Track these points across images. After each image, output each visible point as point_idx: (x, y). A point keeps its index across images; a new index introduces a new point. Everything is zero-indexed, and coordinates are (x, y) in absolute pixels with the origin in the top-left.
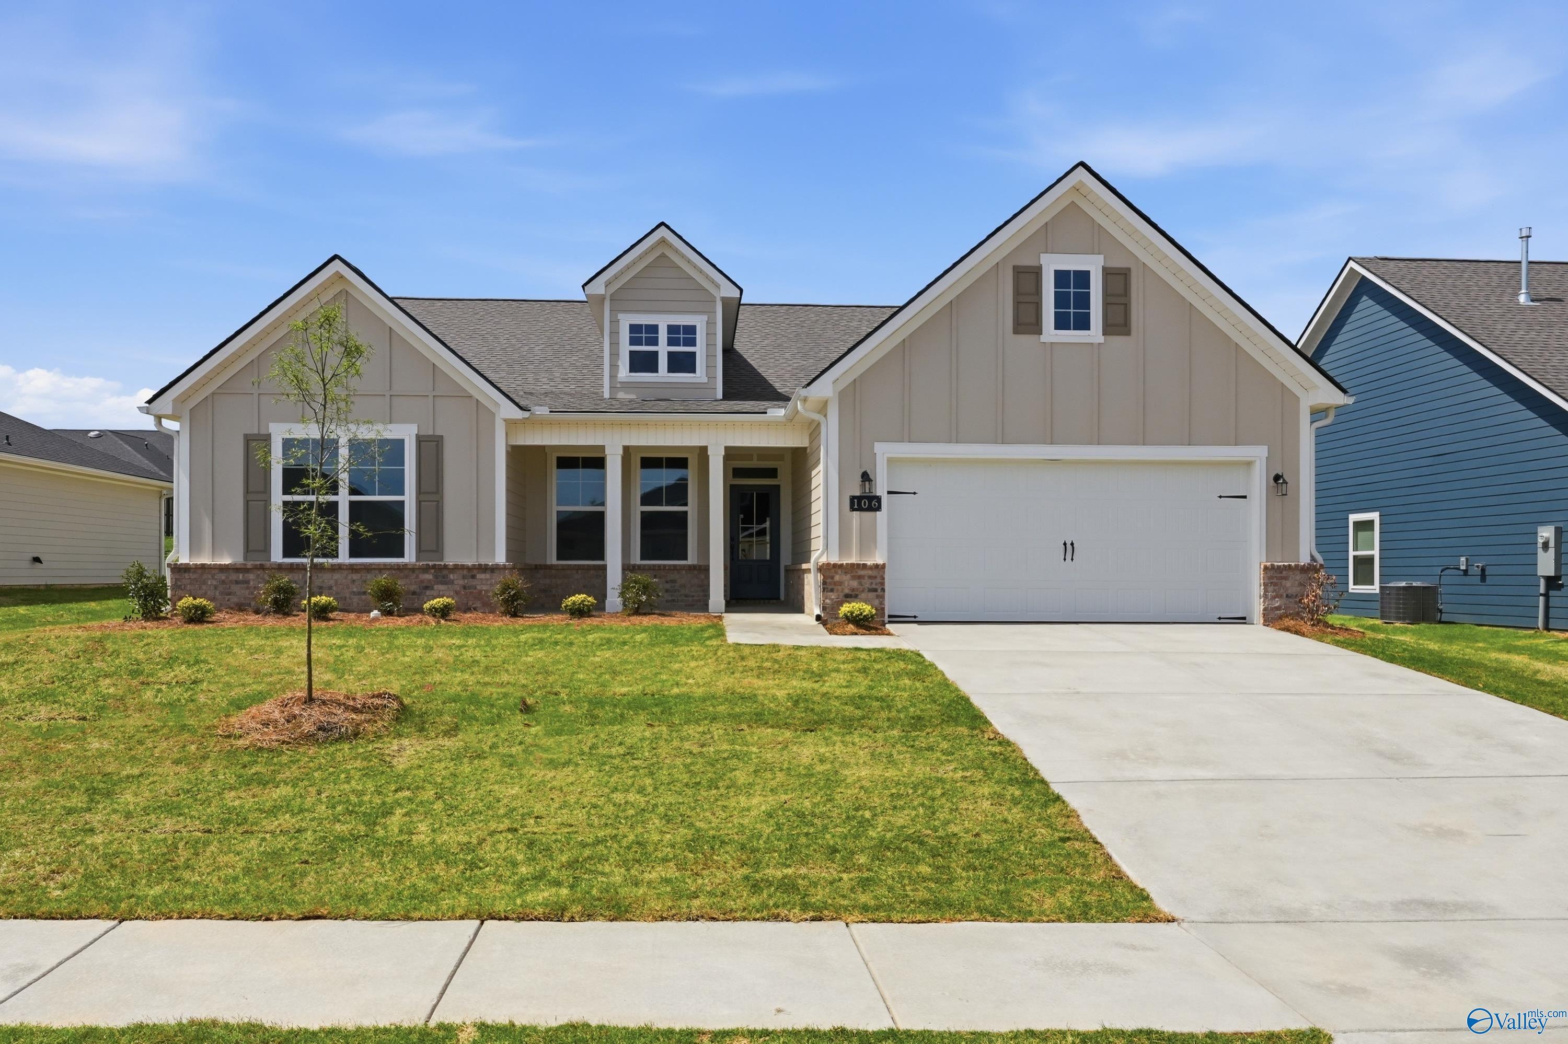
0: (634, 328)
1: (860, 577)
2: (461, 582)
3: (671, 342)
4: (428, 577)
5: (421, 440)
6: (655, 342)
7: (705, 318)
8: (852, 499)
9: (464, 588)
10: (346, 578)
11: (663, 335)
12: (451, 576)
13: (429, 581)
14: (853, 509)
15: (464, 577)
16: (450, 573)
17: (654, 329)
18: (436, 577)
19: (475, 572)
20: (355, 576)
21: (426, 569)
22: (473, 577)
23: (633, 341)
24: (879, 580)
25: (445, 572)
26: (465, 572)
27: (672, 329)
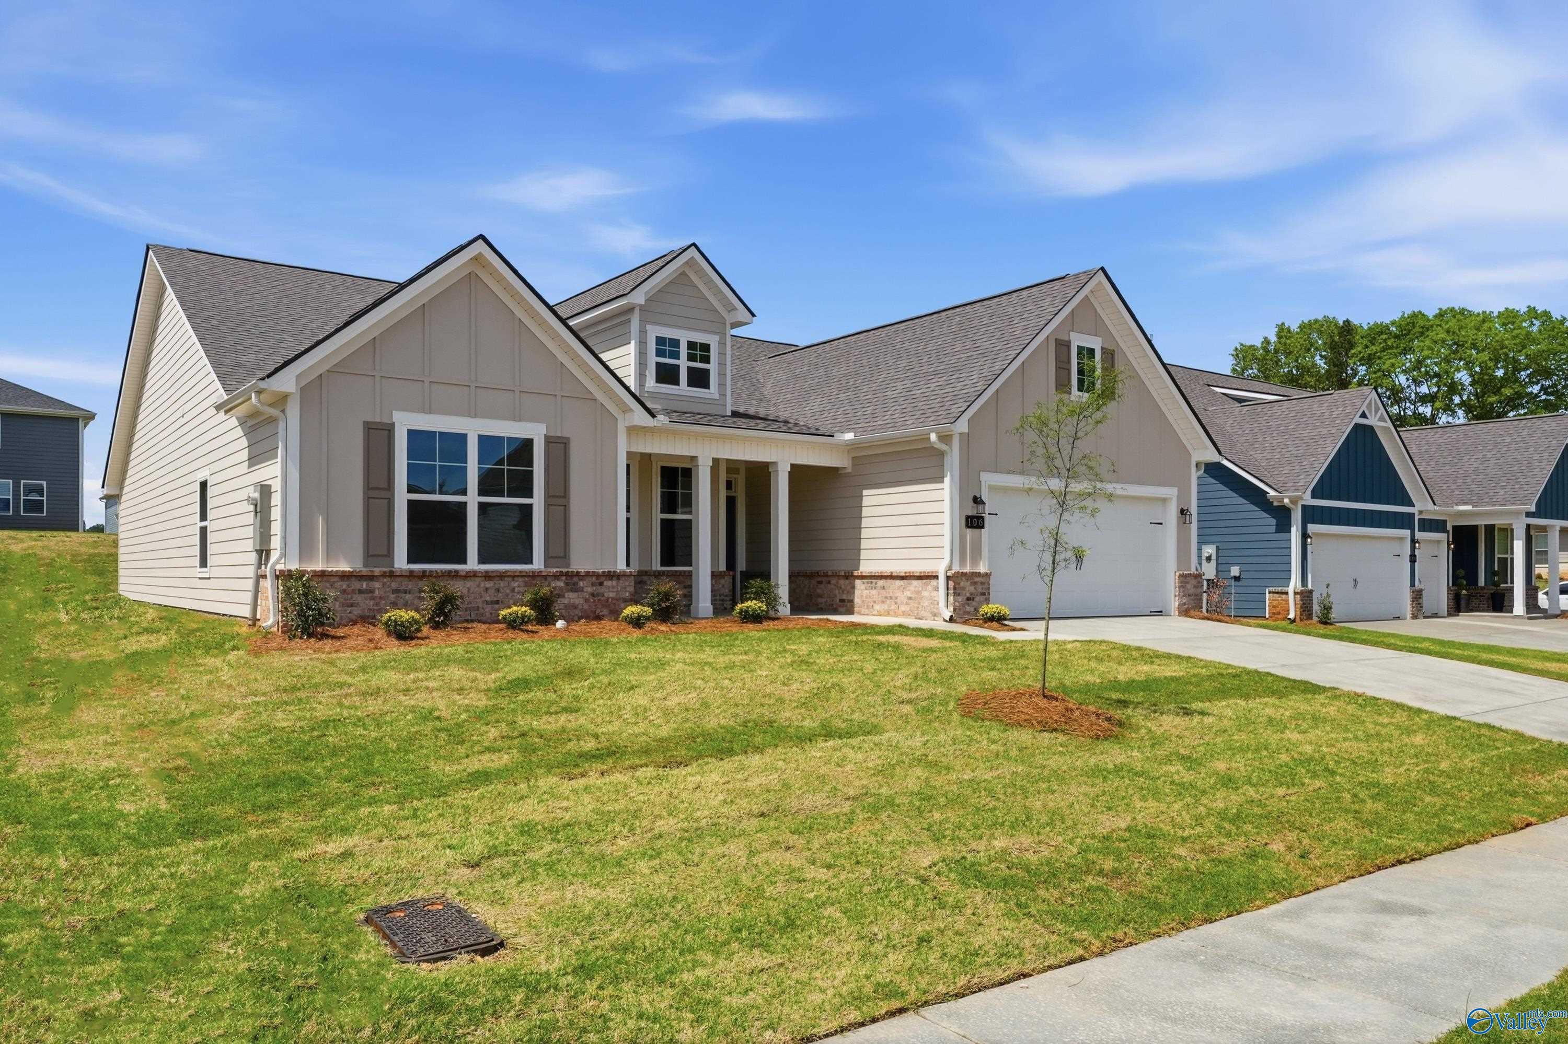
0: (660, 341)
1: (975, 583)
2: (590, 589)
3: (691, 358)
4: (560, 584)
5: (549, 441)
6: (676, 355)
7: (717, 338)
8: (968, 517)
9: (593, 595)
10: (478, 586)
11: (684, 350)
12: (581, 584)
13: (560, 588)
14: (968, 526)
15: (593, 585)
16: (580, 580)
17: (675, 343)
18: (567, 584)
19: (603, 579)
20: (489, 584)
21: (556, 577)
22: (601, 584)
23: (659, 353)
24: (986, 586)
25: (575, 579)
26: (594, 579)
27: (691, 345)
